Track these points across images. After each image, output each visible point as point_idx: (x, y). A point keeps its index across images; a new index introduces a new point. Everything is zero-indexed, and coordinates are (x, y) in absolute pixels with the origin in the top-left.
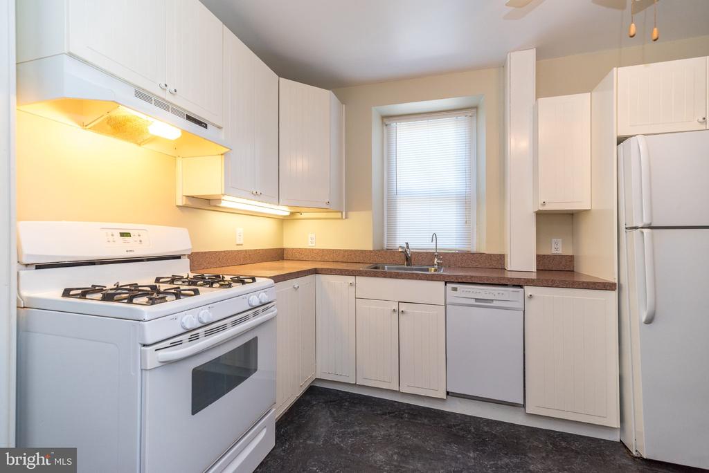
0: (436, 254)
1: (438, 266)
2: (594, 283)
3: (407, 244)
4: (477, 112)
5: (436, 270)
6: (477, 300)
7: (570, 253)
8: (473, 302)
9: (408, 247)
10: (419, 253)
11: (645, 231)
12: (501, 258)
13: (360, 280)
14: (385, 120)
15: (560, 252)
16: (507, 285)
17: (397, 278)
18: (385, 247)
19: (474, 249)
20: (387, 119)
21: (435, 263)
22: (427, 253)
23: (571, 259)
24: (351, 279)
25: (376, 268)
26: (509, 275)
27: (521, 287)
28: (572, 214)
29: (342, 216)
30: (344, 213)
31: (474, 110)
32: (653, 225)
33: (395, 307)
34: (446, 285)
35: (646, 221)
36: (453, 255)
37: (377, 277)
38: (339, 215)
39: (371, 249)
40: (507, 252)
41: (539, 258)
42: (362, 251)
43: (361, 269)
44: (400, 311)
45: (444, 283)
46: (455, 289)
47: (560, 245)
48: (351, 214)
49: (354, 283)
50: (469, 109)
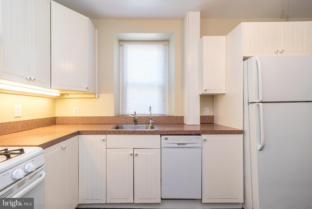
0: (151, 117)
1: (152, 124)
2: (234, 131)
3: (135, 112)
4: (169, 43)
5: (152, 128)
6: (178, 144)
7: (212, 115)
8: (176, 145)
9: (135, 114)
10: (140, 117)
11: (260, 104)
12: (182, 118)
13: (109, 137)
14: (120, 42)
15: (208, 114)
17: (133, 134)
18: (121, 114)
19: (167, 114)
20: (121, 41)
21: (150, 122)
22: (145, 117)
23: (212, 117)
24: (103, 137)
25: (117, 128)
27: (199, 135)
28: (213, 96)
29: (96, 97)
30: (97, 95)
31: (168, 42)
32: (263, 101)
33: (132, 152)
34: (161, 136)
35: (261, 99)
36: (158, 117)
37: (120, 134)
38: (94, 96)
39: (113, 115)
40: (185, 115)
41: (202, 118)
42: (108, 117)
43: (109, 130)
44: (135, 154)
46: (166, 139)
47: (208, 111)
48: (101, 95)
49: (105, 139)
50: (165, 41)
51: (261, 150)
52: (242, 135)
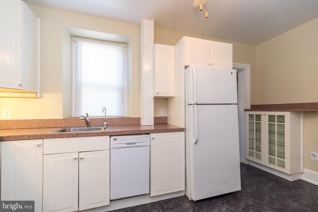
0: (105, 119)
1: (107, 126)
2: (177, 129)
3: (87, 114)
4: (127, 46)
5: (105, 129)
6: (128, 144)
7: (166, 116)
8: (126, 145)
9: (88, 116)
10: (95, 119)
11: (195, 105)
12: (139, 119)
13: (46, 141)
14: (73, 38)
15: (162, 115)
16: (142, 134)
17: (77, 137)
18: (73, 116)
19: (126, 115)
20: (74, 37)
21: (105, 124)
22: (100, 119)
23: (166, 118)
24: (39, 142)
25: (64, 131)
26: (143, 128)
27: (149, 134)
28: (167, 99)
29: (37, 95)
30: (39, 94)
32: (197, 103)
33: (76, 156)
34: (110, 137)
35: (195, 102)
36: (115, 119)
37: (62, 137)
38: (34, 95)
39: (62, 118)
40: (141, 116)
41: (155, 119)
42: (54, 120)
43: (49, 133)
44: (80, 158)
45: (109, 136)
46: (115, 140)
47: (162, 112)
48: (44, 95)
49: (42, 144)
50: (124, 44)
51: (196, 143)
52: (184, 133)
